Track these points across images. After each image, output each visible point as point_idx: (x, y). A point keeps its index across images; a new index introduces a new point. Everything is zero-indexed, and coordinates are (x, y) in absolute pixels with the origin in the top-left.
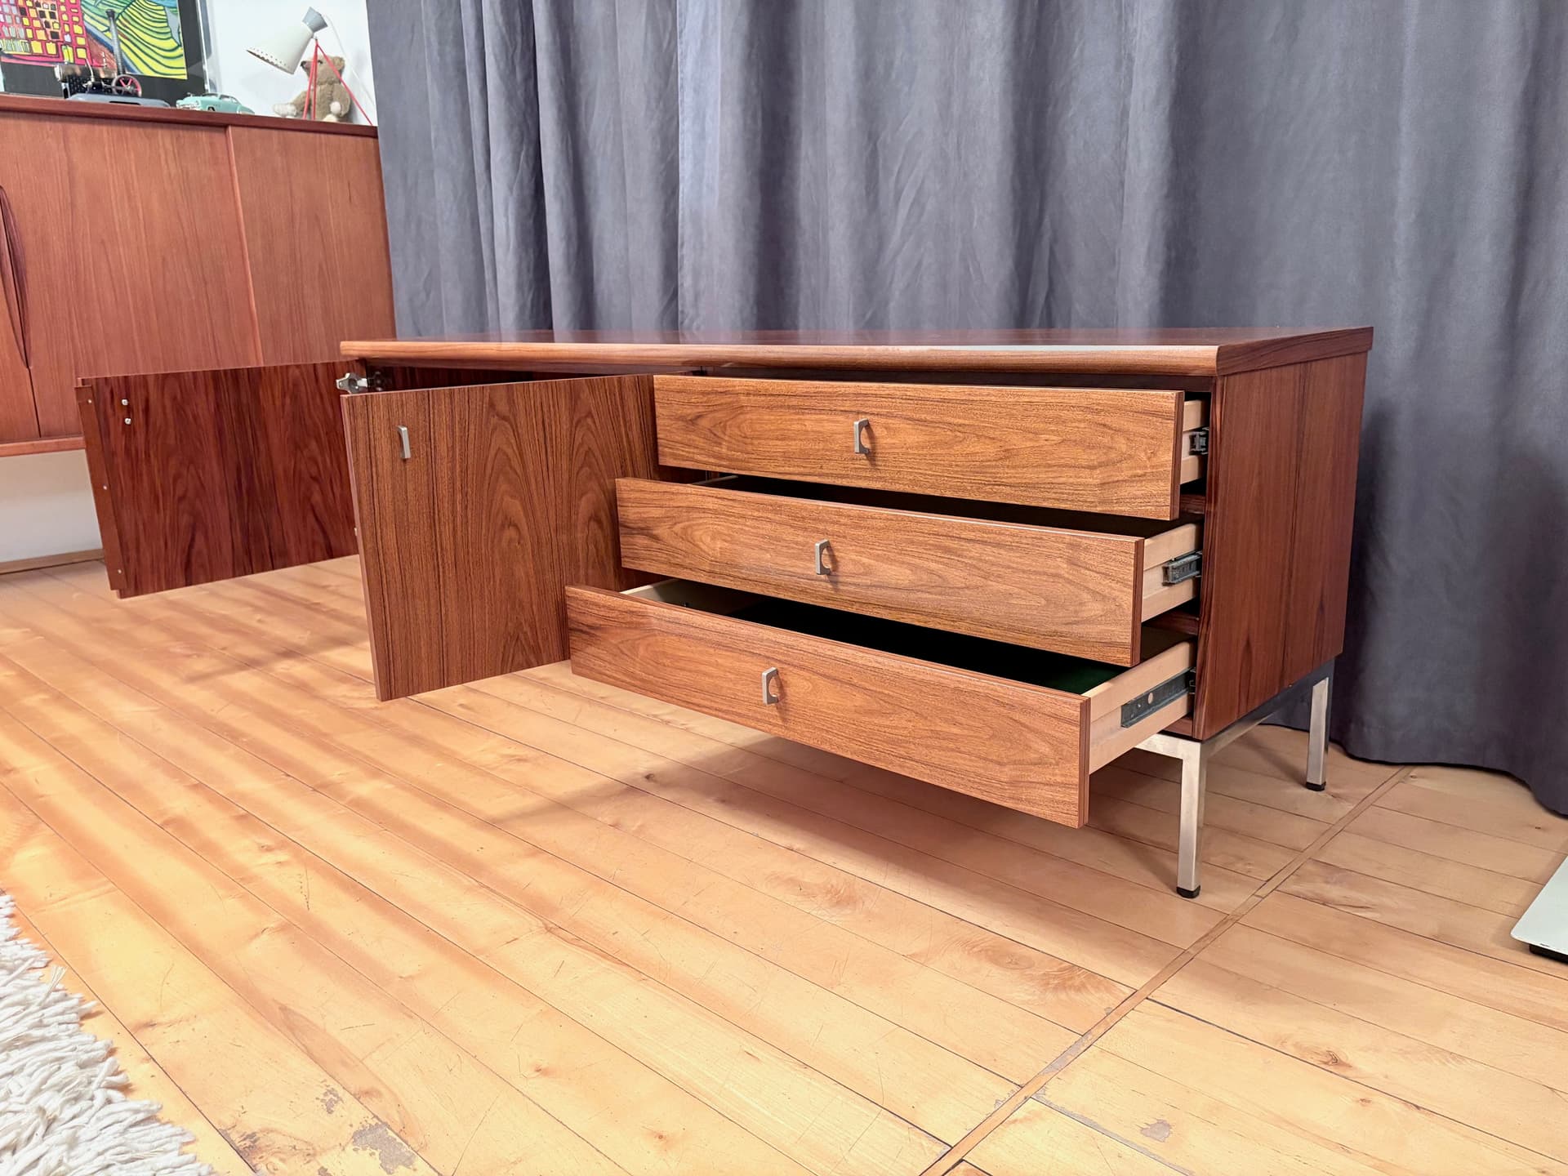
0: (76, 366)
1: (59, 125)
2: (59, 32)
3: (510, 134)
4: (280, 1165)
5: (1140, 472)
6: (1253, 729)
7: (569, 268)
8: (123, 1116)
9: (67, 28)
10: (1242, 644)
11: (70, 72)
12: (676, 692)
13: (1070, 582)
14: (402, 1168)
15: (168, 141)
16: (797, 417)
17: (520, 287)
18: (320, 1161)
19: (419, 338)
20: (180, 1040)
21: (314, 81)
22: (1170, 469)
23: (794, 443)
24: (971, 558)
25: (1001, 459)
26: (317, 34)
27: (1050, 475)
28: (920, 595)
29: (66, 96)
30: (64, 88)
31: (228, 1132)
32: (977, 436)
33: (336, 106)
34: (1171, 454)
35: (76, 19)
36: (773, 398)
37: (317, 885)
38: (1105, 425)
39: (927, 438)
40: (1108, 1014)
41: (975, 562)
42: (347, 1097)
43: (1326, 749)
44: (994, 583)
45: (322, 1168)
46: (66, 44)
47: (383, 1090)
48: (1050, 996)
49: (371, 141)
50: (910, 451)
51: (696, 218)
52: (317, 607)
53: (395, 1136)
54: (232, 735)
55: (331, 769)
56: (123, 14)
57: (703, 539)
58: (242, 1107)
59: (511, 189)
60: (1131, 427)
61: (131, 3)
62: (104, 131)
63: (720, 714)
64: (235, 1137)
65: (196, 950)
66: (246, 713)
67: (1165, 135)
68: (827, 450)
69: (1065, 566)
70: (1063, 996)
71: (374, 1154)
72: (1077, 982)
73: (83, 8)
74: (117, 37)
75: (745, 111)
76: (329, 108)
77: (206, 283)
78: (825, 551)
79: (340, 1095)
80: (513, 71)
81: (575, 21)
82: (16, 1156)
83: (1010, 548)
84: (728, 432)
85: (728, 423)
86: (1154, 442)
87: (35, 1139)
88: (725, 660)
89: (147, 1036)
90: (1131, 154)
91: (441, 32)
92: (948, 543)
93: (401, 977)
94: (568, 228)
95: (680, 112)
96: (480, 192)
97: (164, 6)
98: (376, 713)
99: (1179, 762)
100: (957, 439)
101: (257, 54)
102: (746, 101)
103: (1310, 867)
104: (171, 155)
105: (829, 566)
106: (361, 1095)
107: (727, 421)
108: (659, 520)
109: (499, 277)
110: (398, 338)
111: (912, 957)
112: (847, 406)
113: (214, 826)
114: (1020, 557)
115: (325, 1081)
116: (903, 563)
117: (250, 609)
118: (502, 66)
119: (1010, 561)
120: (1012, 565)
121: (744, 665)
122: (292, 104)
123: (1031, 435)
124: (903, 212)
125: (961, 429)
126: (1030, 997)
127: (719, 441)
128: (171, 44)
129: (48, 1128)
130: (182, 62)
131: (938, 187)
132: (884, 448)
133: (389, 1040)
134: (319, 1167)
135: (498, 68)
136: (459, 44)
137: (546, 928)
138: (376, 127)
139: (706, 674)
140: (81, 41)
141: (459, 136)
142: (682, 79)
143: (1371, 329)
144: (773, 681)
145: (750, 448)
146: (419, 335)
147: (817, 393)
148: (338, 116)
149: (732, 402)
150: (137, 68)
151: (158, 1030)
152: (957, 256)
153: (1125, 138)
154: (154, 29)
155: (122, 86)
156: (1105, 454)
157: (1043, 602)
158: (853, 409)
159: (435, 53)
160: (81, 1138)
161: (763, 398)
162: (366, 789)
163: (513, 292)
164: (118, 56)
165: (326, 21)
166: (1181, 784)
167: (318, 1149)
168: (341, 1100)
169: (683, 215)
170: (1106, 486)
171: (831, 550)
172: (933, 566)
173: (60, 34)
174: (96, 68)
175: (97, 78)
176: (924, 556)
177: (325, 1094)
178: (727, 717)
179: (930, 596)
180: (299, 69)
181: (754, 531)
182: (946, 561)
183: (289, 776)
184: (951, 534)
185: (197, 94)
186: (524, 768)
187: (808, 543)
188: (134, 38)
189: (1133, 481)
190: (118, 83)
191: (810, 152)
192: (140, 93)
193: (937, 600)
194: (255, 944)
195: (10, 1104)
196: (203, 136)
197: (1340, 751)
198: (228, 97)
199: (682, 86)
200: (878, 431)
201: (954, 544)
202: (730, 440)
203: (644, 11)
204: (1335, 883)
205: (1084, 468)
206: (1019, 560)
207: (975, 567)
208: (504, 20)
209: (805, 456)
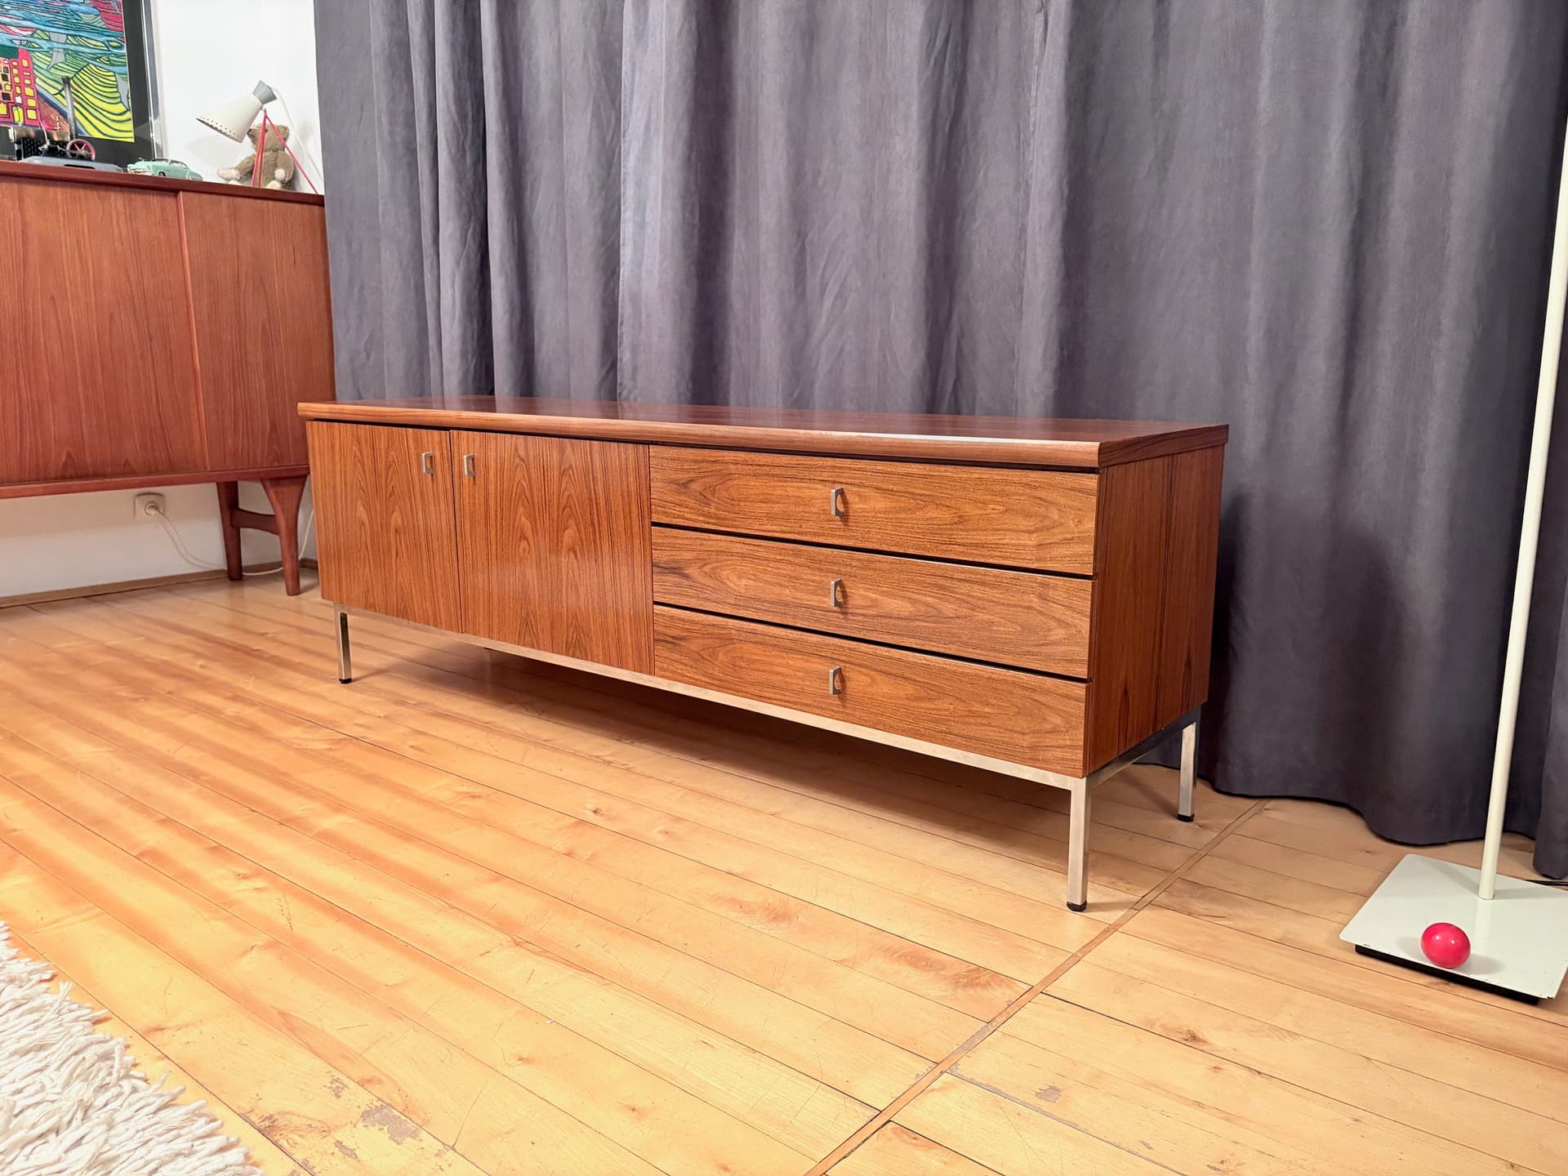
0: (21, 415)
1: (15, 186)
2: (11, 93)
3: (459, 211)
4: (299, 1140)
5: (1068, 536)
6: (1128, 766)
7: (512, 338)
8: (151, 1100)
9: (18, 90)
10: (1121, 691)
11: (24, 135)
12: (751, 689)
13: (1040, 612)
14: (408, 1139)
15: (120, 204)
16: (781, 484)
17: (464, 354)
18: (336, 1136)
19: (358, 401)
20: (190, 1040)
21: (262, 150)
22: (1093, 534)
23: (777, 505)
24: (961, 594)
25: (956, 523)
26: (265, 106)
27: (995, 536)
28: (918, 623)
29: (19, 158)
30: (16, 149)
31: (248, 1115)
32: (936, 504)
33: (280, 173)
34: (1094, 523)
35: (27, 82)
36: (759, 467)
37: (295, 907)
38: (1041, 498)
39: (894, 504)
40: (1009, 1006)
41: (965, 597)
42: (351, 1085)
43: (1194, 783)
44: (980, 614)
45: (338, 1141)
46: (17, 105)
47: (383, 1078)
48: (960, 992)
49: (316, 208)
50: (879, 515)
51: (635, 299)
52: (256, 653)
53: (399, 1114)
54: (195, 775)
55: (295, 805)
56: (75, 78)
57: (730, 577)
58: (258, 1095)
59: (458, 263)
60: (1062, 501)
61: (82, 69)
62: (58, 193)
63: (790, 705)
64: (254, 1118)
65: (191, 965)
66: (201, 754)
67: (1059, 252)
68: (806, 513)
69: (1037, 600)
70: (972, 992)
71: (383, 1129)
72: (983, 980)
73: (35, 71)
74: (72, 103)
75: (684, 206)
76: (274, 174)
77: (151, 340)
78: (838, 588)
79: (345, 1083)
80: (463, 157)
81: (523, 112)
82: (60, 1137)
83: (993, 586)
84: (717, 495)
85: (717, 488)
86: (1081, 512)
87: (75, 1123)
88: (796, 661)
89: (158, 1038)
90: (1029, 266)
91: (392, 114)
92: (941, 582)
93: (386, 985)
94: (511, 302)
95: (622, 203)
96: (427, 263)
97: (114, 73)
98: (331, 753)
99: (1068, 793)
100: (919, 506)
101: (207, 121)
102: (685, 196)
103: (1179, 885)
104: (122, 218)
105: (841, 600)
106: (364, 1083)
107: (716, 485)
108: (689, 562)
109: (445, 344)
110: (338, 402)
111: (841, 962)
112: (825, 476)
113: (189, 857)
114: (1001, 594)
115: (330, 1072)
116: (905, 597)
117: (191, 655)
118: (453, 150)
119: (994, 596)
120: (994, 599)
121: (814, 666)
122: (236, 168)
123: (981, 505)
124: (828, 303)
125: (922, 498)
126: (943, 994)
127: (708, 502)
128: (120, 108)
129: (84, 1115)
130: (130, 126)
131: (859, 283)
132: (856, 512)
133: (383, 1037)
134: (335, 1141)
135: (450, 152)
136: (410, 125)
137: (515, 942)
138: (322, 197)
139: (778, 673)
140: (32, 103)
141: (407, 210)
142: (625, 173)
143: (1227, 427)
144: (837, 677)
145: (737, 508)
146: (359, 398)
147: (799, 464)
148: (282, 182)
149: (722, 470)
150: (86, 130)
151: (167, 1033)
152: (877, 344)
153: (1024, 252)
154: (104, 94)
155: (76, 150)
156: (1041, 521)
157: (1019, 628)
158: (830, 479)
159: (386, 132)
160: (116, 1120)
161: (750, 467)
162: (332, 822)
163: (458, 360)
164: (72, 120)
165: (275, 94)
166: (1069, 815)
167: (332, 1127)
168: (347, 1087)
169: (623, 296)
170: (1042, 547)
171: (844, 587)
172: (930, 600)
173: (11, 96)
174: (51, 131)
175: (52, 141)
176: (922, 592)
177: (332, 1083)
178: (794, 707)
179: (927, 624)
180: (247, 139)
181: (775, 571)
182: (940, 596)
183: (253, 811)
184: (945, 575)
185: (148, 160)
186: (477, 803)
187: (822, 581)
188: (83, 100)
189: (1063, 544)
190: (73, 147)
191: (743, 246)
192: (93, 157)
193: (931, 628)
194: (246, 960)
195: (47, 1094)
196: (155, 200)
197: (1206, 785)
198: (177, 162)
199: (625, 180)
200: (850, 498)
201: (948, 583)
202: (719, 502)
203: (590, 109)
204: (1198, 898)
205: (1024, 532)
206: (1001, 596)
207: (965, 601)
208: (456, 109)
209: (786, 517)
